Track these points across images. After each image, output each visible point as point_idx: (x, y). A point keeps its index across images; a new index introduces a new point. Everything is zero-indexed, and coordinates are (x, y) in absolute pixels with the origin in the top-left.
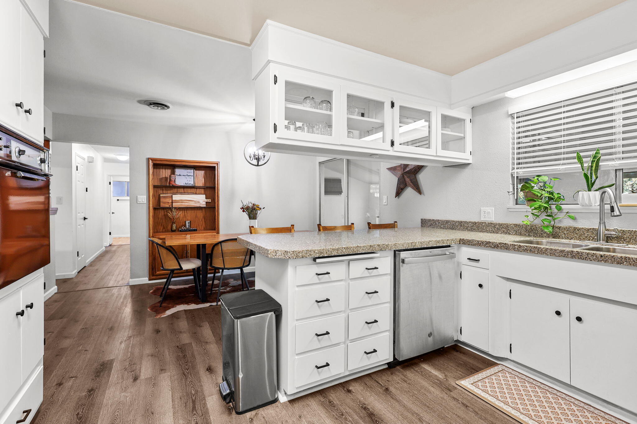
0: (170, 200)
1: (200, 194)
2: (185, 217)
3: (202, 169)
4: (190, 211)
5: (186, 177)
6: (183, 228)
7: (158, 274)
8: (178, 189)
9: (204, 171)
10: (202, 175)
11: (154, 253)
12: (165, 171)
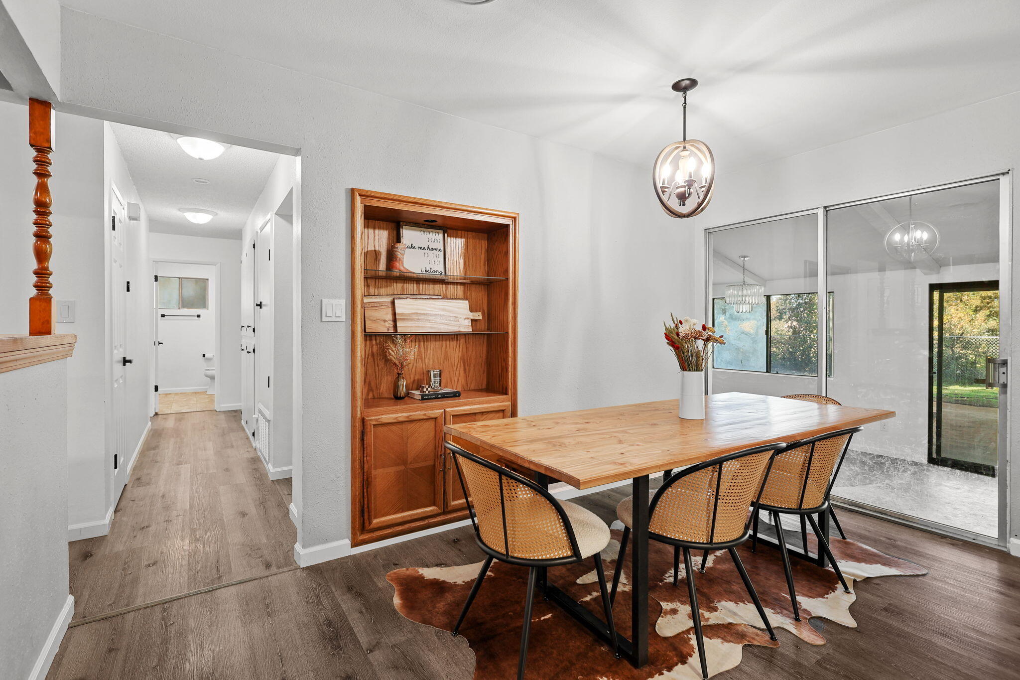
0: (387, 314)
1: (456, 299)
2: (421, 358)
3: (459, 234)
4: (433, 344)
5: (427, 251)
6: (427, 389)
7: (375, 526)
8: (405, 285)
9: (463, 240)
10: (460, 250)
11: (366, 466)
12: (374, 233)
